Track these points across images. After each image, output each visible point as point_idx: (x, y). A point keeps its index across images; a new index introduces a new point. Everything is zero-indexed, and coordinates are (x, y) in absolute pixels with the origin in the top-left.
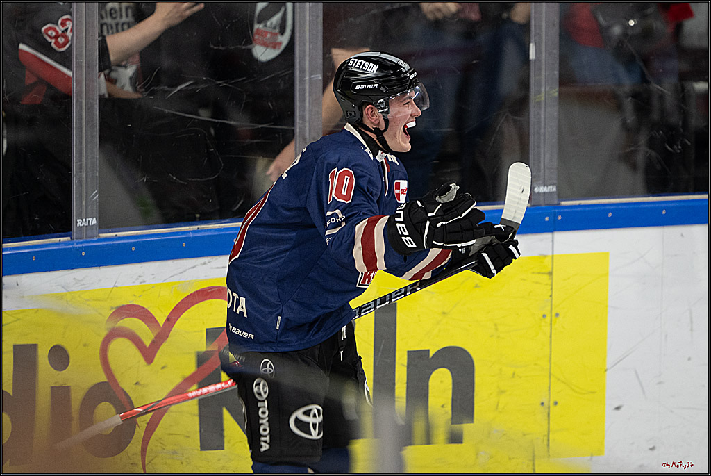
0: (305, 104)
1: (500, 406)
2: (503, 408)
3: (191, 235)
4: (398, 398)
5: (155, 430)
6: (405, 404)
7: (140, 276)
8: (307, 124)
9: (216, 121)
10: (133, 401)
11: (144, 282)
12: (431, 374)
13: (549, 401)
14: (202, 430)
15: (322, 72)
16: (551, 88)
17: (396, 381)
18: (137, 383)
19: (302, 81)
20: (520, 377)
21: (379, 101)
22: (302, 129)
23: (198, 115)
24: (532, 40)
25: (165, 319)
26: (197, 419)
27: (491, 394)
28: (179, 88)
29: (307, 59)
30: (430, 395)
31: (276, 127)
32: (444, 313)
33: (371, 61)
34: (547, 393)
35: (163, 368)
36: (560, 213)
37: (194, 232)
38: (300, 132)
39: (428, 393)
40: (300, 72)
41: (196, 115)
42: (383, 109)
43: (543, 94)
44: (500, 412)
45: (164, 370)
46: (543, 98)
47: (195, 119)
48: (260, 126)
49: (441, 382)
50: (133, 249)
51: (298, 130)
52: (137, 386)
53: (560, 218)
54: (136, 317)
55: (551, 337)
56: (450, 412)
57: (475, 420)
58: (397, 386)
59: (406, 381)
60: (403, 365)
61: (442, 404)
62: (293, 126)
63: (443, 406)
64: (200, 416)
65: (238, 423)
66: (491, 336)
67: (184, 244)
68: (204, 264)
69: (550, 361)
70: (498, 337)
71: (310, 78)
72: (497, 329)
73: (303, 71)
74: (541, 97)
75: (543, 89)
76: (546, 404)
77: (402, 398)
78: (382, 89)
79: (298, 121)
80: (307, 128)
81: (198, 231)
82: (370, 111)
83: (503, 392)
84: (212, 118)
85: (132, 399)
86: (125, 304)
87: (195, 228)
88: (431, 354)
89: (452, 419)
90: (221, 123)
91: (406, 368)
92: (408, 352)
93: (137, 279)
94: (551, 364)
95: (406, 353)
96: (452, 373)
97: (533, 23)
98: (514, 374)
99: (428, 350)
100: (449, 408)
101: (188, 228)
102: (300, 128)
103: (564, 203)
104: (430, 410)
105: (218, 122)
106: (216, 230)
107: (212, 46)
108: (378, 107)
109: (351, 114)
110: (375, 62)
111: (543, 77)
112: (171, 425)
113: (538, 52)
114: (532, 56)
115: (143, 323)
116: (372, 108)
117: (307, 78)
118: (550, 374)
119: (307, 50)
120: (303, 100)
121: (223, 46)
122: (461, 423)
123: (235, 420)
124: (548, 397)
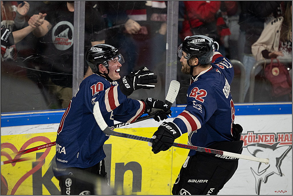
0: (77, 65)
1: (152, 185)
2: (153, 186)
3: (31, 116)
4: (111, 181)
5: (15, 192)
6: (114, 184)
7: (10, 132)
8: (78, 73)
9: (42, 71)
10: (7, 181)
11: (12, 134)
12: (125, 172)
13: (171, 184)
14: (34, 193)
15: (84, 53)
16: (174, 61)
17: (111, 175)
18: (8, 174)
19: (76, 56)
20: (160, 174)
21: (104, 62)
22: (76, 75)
23: (35, 69)
24: (167, 42)
25: (20, 148)
26: (32, 188)
27: (148, 181)
28: (27, 58)
29: (78, 47)
30: (124, 180)
31: (65, 74)
32: (130, 148)
33: (99, 47)
34: (170, 180)
35: (19, 168)
36: (177, 110)
37: (32, 114)
38: (75, 76)
39: (123, 180)
40: (75, 52)
41: (33, 69)
42: (106, 65)
43: (171, 63)
44: (151, 188)
45: (19, 169)
46: (171, 65)
47: (33, 70)
48: (59, 74)
49: (128, 176)
50: (8, 121)
51: (74, 75)
52: (8, 175)
53: (177, 112)
54: (9, 148)
55: (172, 159)
56: (132, 187)
57: (142, 191)
58: (111, 177)
59: (115, 175)
60: (114, 169)
61: (129, 184)
62: (72, 74)
63: (129, 185)
64: (33, 187)
65: (48, 190)
66: (149, 158)
67: (28, 120)
68: (36, 127)
69: (172, 168)
70: (151, 158)
71: (79, 55)
72: (151, 155)
73: (76, 52)
74: (170, 65)
75: (171, 61)
76: (170, 185)
77: (113, 181)
78: (105, 57)
79: (74, 72)
80: (78, 75)
81: (34, 114)
82: (101, 66)
83: (153, 180)
84: (40, 70)
85: (7, 180)
86: (4, 142)
87: (33, 113)
88: (125, 164)
89: (133, 190)
90: (44, 72)
91: (115, 170)
92: (116, 163)
93: (10, 133)
94: (172, 169)
95: (115, 164)
96: (133, 172)
97: (167, 35)
98: (157, 173)
99: (124, 163)
100: (131, 186)
101: (30, 113)
102: (75, 75)
103: (178, 106)
104: (124, 186)
105: (42, 72)
106: (41, 114)
107: (41, 42)
108: (104, 64)
109: (94, 69)
110: (101, 48)
111: (171, 56)
112: (22, 191)
113: (169, 47)
114: (167, 48)
115: (11, 150)
116: (102, 65)
117: (78, 55)
118: (172, 173)
119: (78, 44)
120: (76, 64)
121: (45, 42)
122: (136, 192)
123: (47, 189)
124: (171, 182)
